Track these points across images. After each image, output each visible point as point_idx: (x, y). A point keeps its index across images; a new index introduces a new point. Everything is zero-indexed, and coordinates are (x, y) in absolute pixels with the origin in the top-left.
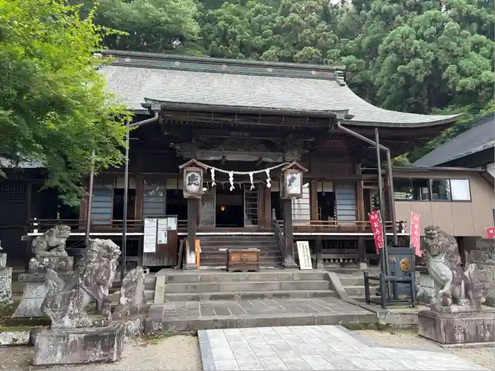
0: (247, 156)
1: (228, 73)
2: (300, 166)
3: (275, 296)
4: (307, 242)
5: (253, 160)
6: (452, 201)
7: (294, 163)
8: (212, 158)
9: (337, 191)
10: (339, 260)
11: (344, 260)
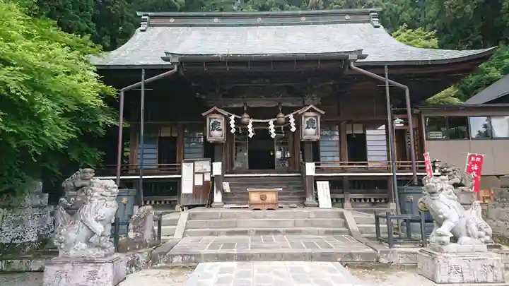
0: (267, 102)
1: (263, 25)
2: (317, 110)
3: (288, 232)
4: (327, 182)
5: (275, 105)
6: (492, 138)
7: (310, 107)
8: (235, 106)
9: (368, 132)
10: (370, 199)
11: (375, 200)
